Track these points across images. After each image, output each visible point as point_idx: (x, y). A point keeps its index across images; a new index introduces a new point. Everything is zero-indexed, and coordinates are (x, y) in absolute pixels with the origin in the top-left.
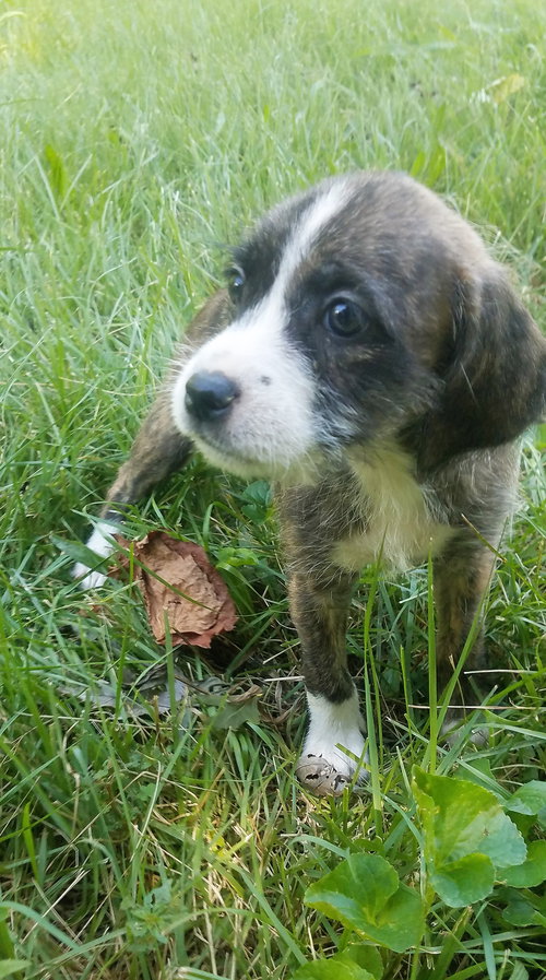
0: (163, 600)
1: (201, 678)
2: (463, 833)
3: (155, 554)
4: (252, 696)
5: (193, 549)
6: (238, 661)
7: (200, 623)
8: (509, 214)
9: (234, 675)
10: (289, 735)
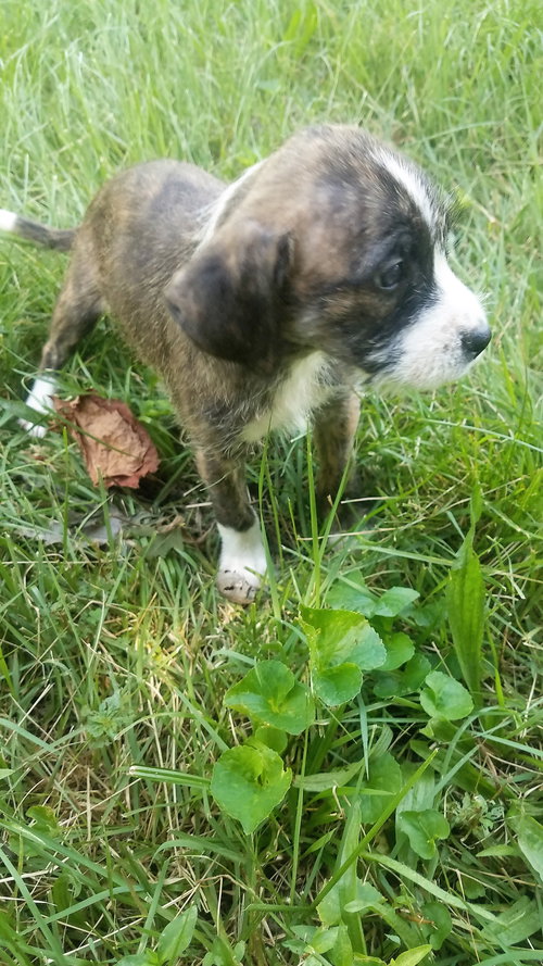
0: (97, 448)
1: (133, 512)
2: (339, 645)
3: (87, 412)
4: (176, 526)
5: (118, 405)
6: (163, 494)
7: (129, 467)
8: (374, 73)
9: (161, 505)
10: (208, 551)
